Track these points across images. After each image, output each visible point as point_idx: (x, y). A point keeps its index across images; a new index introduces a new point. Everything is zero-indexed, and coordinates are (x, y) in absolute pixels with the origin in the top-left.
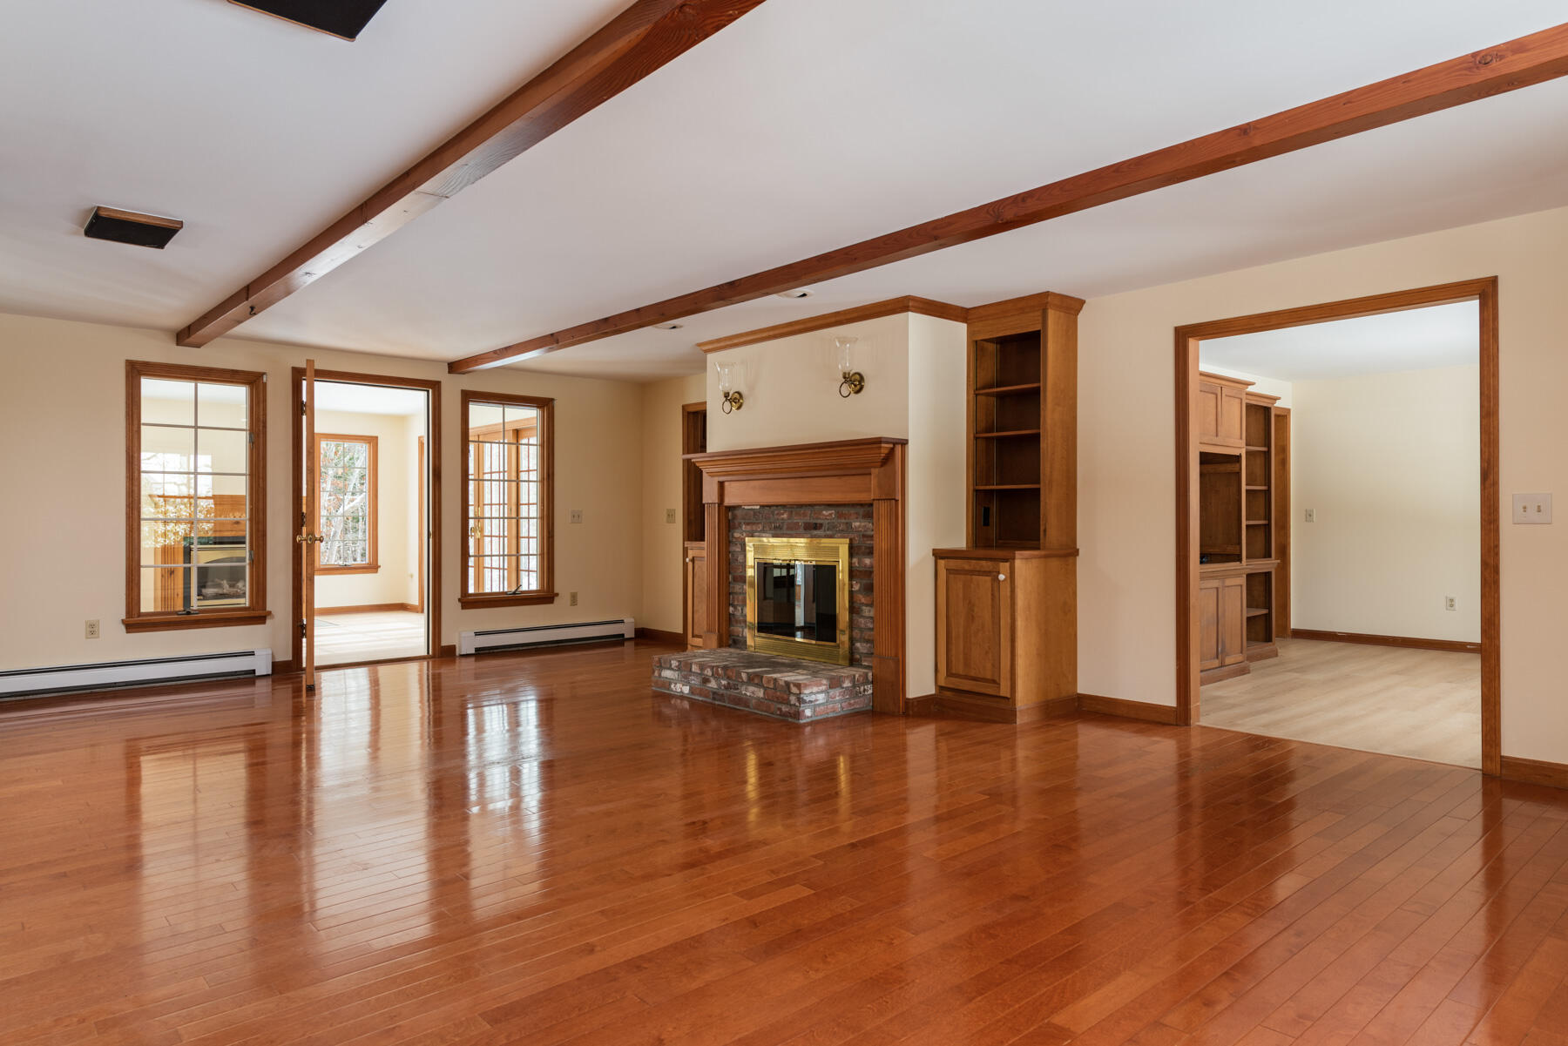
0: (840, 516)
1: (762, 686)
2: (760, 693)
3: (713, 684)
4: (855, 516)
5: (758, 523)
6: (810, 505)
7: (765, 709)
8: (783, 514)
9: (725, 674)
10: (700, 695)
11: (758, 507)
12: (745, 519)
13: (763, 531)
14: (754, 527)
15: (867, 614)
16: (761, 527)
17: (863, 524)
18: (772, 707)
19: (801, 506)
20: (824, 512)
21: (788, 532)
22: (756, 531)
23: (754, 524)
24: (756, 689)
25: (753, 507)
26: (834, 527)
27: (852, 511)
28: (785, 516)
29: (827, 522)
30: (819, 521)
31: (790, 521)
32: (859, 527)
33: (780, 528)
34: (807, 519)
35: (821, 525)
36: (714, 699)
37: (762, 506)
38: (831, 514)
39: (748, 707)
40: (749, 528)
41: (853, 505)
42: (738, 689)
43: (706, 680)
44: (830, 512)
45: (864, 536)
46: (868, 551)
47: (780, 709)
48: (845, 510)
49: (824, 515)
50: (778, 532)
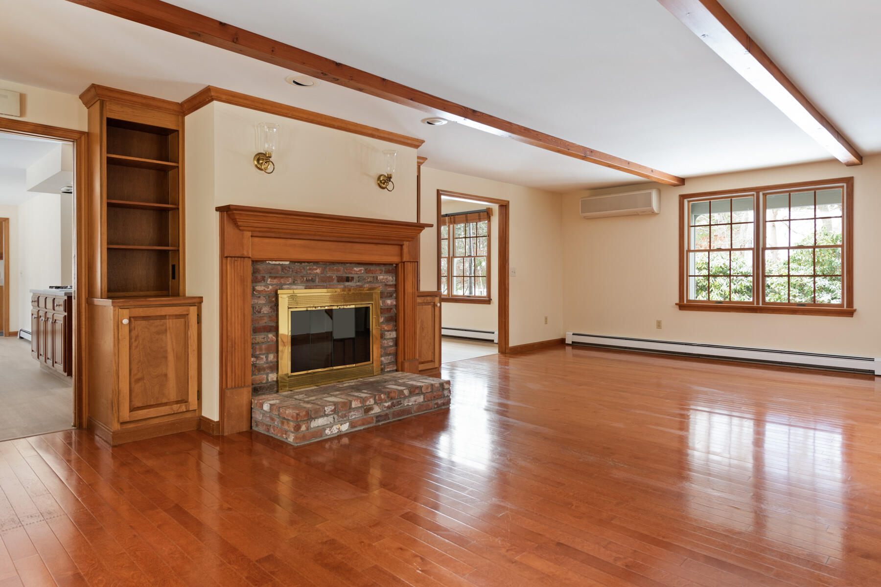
0: (367, 271)
1: (422, 393)
2: (421, 399)
3: (377, 410)
4: (380, 272)
5: (287, 277)
6: (342, 263)
7: (425, 408)
8: (316, 269)
9: (388, 397)
10: (363, 424)
11: (287, 263)
12: (270, 273)
13: (294, 283)
14: (282, 281)
15: (388, 337)
16: (290, 280)
17: (385, 277)
18: (431, 405)
19: (333, 263)
20: (355, 269)
21: (319, 284)
22: (286, 284)
23: (282, 277)
24: (417, 397)
25: (281, 263)
26: (364, 279)
27: (378, 268)
28: (318, 271)
29: (357, 276)
30: (350, 275)
31: (323, 275)
32: (383, 279)
33: (313, 280)
34: (340, 274)
35: (353, 278)
36: (378, 421)
37: (293, 262)
38: (361, 270)
39: (411, 413)
40: (275, 281)
41: (379, 264)
42: (401, 404)
43: (368, 410)
44: (361, 268)
45: (386, 285)
46: (389, 295)
47: (437, 404)
48: (372, 268)
49: (355, 271)
50: (310, 283)
